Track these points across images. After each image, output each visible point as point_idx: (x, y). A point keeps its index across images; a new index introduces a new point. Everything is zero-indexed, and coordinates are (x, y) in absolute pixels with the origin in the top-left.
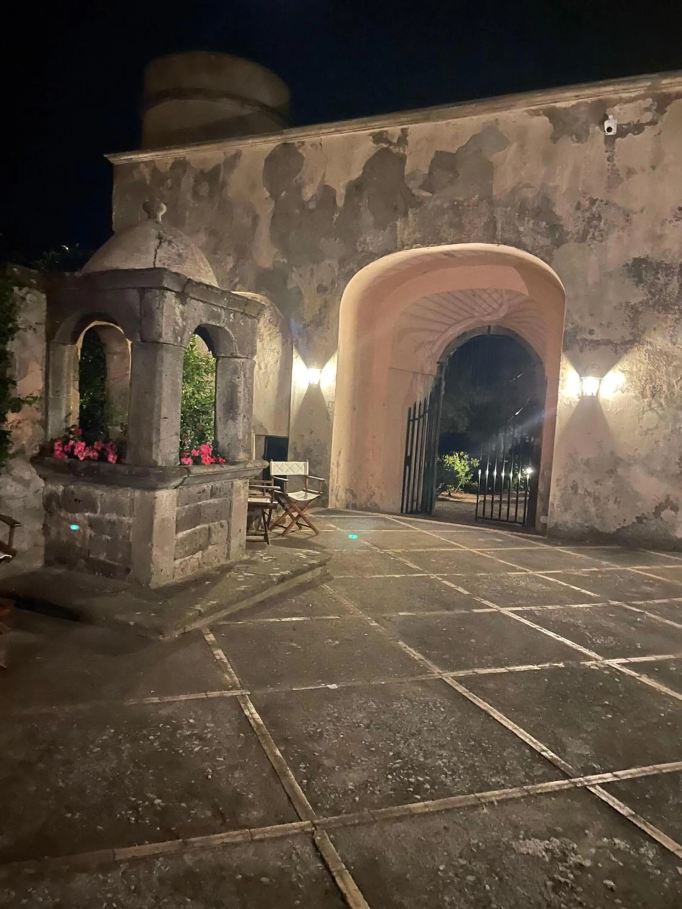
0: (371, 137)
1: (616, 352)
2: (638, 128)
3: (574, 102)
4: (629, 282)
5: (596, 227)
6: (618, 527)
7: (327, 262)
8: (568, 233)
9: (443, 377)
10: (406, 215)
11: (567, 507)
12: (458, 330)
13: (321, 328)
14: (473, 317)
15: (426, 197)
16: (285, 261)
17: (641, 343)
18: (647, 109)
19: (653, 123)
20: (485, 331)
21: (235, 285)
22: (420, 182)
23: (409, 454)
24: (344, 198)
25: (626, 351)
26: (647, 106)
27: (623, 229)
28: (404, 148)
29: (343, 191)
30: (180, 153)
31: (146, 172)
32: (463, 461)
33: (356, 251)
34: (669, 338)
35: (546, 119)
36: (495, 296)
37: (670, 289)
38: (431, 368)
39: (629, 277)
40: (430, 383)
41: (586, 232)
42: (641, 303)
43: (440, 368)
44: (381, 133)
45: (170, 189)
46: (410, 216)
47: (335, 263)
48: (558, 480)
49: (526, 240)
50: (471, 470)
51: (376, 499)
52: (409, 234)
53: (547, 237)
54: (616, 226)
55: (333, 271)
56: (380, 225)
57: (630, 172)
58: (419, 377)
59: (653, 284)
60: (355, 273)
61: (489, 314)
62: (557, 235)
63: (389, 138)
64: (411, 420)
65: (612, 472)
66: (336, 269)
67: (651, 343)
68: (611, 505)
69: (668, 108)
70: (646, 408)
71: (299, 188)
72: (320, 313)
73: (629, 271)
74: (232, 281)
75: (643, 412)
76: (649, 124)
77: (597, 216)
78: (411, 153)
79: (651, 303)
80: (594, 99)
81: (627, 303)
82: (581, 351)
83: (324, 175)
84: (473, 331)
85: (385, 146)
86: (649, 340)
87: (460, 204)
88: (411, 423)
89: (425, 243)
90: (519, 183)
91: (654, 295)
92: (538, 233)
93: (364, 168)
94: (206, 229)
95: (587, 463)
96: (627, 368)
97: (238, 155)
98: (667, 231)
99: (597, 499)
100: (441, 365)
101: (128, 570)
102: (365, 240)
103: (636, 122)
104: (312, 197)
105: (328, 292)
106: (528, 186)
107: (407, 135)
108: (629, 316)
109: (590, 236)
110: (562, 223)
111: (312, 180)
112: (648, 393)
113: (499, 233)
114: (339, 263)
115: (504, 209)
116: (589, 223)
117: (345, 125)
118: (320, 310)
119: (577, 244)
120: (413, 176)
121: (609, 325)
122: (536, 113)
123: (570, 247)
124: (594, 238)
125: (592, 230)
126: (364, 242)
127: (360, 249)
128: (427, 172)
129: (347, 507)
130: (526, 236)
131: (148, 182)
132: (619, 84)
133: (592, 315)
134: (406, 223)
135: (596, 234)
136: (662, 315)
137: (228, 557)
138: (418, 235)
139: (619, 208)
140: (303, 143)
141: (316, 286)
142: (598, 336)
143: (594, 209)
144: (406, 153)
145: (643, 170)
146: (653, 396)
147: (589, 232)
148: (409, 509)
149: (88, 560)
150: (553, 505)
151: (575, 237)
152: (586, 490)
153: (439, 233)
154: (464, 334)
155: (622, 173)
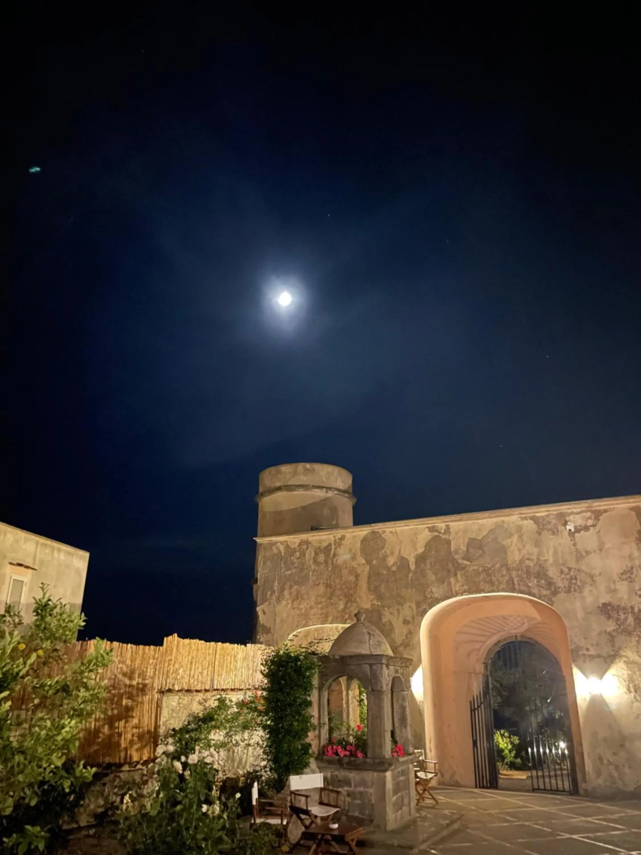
0: (427, 529)
1: (606, 662)
2: (586, 528)
3: (546, 513)
4: (603, 618)
5: (575, 584)
6: (635, 786)
7: (408, 604)
8: (559, 587)
9: (489, 674)
10: (456, 575)
11: (599, 774)
12: (495, 639)
13: (408, 648)
14: (504, 631)
15: (467, 565)
16: (380, 603)
17: (621, 656)
18: (590, 518)
19: (594, 526)
20: (514, 639)
21: (346, 620)
22: (462, 555)
23: (475, 738)
24: (414, 564)
25: (612, 662)
26: (589, 516)
27: (591, 585)
28: (449, 536)
29: (413, 560)
30: (304, 536)
31: (282, 548)
32: (505, 739)
33: (426, 597)
34: (635, 653)
35: (532, 522)
36: (519, 619)
37: (628, 622)
38: (480, 668)
39: (602, 615)
40: (481, 679)
41: (570, 587)
42: (614, 631)
43: (486, 668)
44: (433, 527)
45: (298, 558)
46: (459, 576)
47: (414, 605)
48: (589, 754)
49: (535, 591)
50: (513, 747)
51: (457, 778)
52: (460, 586)
53: (547, 589)
54: (586, 584)
55: (413, 610)
56: (441, 581)
57: (588, 553)
58: (473, 675)
59: (618, 619)
60: (427, 611)
61: (515, 629)
62: (553, 589)
63: (439, 530)
64: (473, 711)
65: (622, 746)
66: (414, 609)
67: (625, 656)
68: (627, 770)
69: (601, 518)
70: (634, 700)
71: (385, 558)
72: (407, 638)
73: (602, 611)
74: (344, 617)
75: (632, 703)
76: (592, 526)
77: (574, 577)
78: (453, 539)
79: (619, 630)
80: (558, 512)
81: (605, 631)
82: (584, 661)
83: (400, 550)
84: (505, 639)
85: (437, 534)
86: (624, 654)
87: (489, 569)
88: (473, 712)
89: (470, 593)
90: (523, 557)
91: (620, 626)
92: (541, 587)
93: (426, 547)
94: (324, 583)
95: (605, 740)
96: (615, 673)
97: (343, 538)
98: (618, 587)
99: (617, 767)
100: (486, 664)
101: (372, 821)
102: (431, 590)
103: (584, 525)
104: (394, 563)
105: (411, 623)
106: (529, 559)
107: (450, 529)
108: (608, 639)
109: (573, 589)
110: (553, 581)
111: (392, 554)
112: (632, 690)
113: (517, 587)
114: (416, 605)
115: (517, 572)
116: (570, 582)
117: (410, 523)
118: (406, 636)
119: (565, 594)
120: (456, 552)
121: (597, 645)
122: (525, 518)
123: (562, 595)
124: (575, 591)
125: (573, 586)
126: (432, 592)
127: (429, 596)
128: (465, 549)
129: (439, 784)
130: (533, 588)
131: (283, 554)
132: (570, 505)
133: (585, 638)
134: (457, 581)
135: (576, 588)
136: (628, 638)
137: (410, 815)
138: (466, 587)
139: (586, 573)
140: (384, 532)
141: (402, 621)
142: (592, 652)
143: (572, 573)
144: (451, 538)
145: (595, 551)
146: (636, 691)
147: (572, 587)
148: (481, 785)
149: (347, 816)
150: (589, 773)
151: (564, 589)
152: (608, 761)
153: (479, 586)
154: (499, 642)
155: (584, 554)
